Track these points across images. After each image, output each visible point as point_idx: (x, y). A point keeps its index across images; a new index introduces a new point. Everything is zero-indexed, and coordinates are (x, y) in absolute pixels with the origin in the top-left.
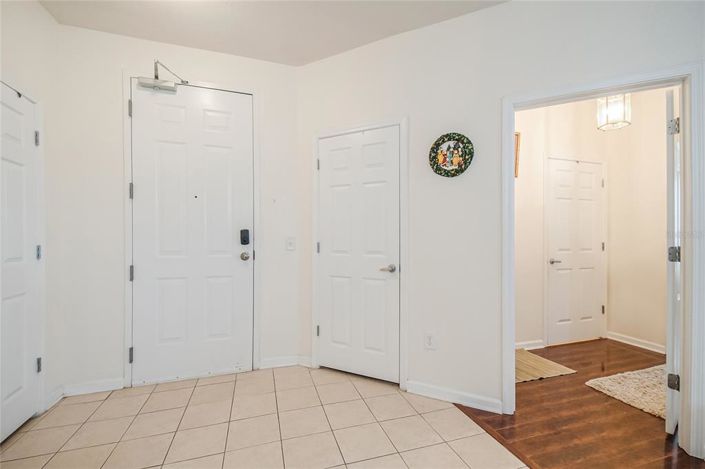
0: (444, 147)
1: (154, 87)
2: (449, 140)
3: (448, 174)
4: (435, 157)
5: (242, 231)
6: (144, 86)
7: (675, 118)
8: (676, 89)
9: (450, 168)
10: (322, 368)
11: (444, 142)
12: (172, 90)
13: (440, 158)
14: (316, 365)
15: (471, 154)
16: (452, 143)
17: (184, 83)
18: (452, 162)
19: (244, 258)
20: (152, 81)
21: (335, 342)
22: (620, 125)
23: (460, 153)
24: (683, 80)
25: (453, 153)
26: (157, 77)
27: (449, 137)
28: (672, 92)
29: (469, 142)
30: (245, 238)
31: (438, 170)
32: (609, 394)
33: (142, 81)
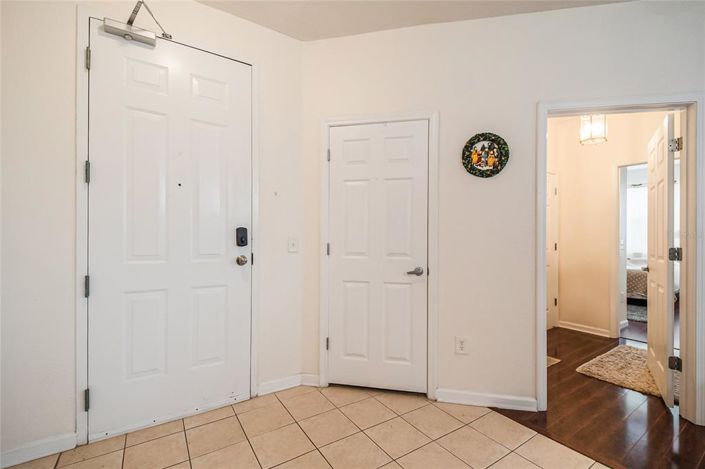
0: (478, 146)
1: (124, 35)
2: (484, 140)
3: (483, 174)
4: (469, 156)
5: (238, 230)
6: (109, 31)
7: (676, 138)
8: (677, 113)
9: (485, 168)
10: (331, 385)
11: (479, 141)
12: (150, 43)
13: (475, 158)
14: (324, 382)
15: (507, 155)
16: (486, 144)
17: (166, 36)
18: (487, 163)
19: (240, 262)
20: (124, 27)
21: (349, 355)
22: (597, 141)
23: (496, 154)
24: (688, 106)
25: (487, 153)
26: (130, 22)
27: (485, 136)
28: (673, 115)
29: (505, 144)
30: (242, 237)
31: (472, 170)
32: (600, 378)
33: (108, 23)
